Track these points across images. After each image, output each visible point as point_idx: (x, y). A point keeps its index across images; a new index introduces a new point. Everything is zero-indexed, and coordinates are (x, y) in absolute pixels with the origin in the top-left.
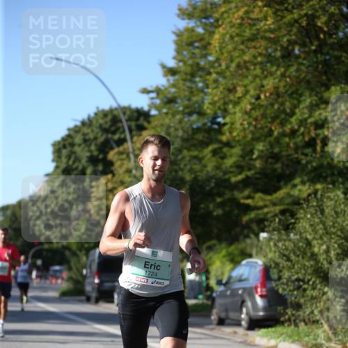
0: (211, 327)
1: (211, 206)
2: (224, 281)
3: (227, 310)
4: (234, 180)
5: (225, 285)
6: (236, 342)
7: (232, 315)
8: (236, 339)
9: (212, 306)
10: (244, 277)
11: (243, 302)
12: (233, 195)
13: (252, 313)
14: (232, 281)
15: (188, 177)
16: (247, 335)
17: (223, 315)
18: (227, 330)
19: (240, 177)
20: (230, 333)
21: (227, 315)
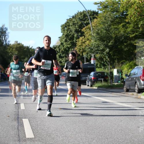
0: (124, 92)
1: (123, 47)
3: (130, 86)
4: (131, 36)
5: (128, 76)
7: (132, 88)
8: (133, 97)
9: (124, 85)
10: (135, 73)
11: (136, 82)
12: (130, 42)
13: (139, 87)
14: (131, 74)
15: (114, 36)
16: (138, 95)
17: (128, 88)
18: (130, 93)
19: (133, 35)
20: (131, 95)
21: (130, 88)
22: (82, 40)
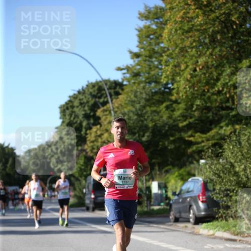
0: (170, 223)
1: (166, 143)
2: (177, 193)
3: (180, 212)
4: (181, 125)
5: (178, 195)
6: (187, 233)
7: (184, 215)
8: (187, 231)
9: (170, 210)
10: (190, 190)
11: (191, 206)
12: (180, 135)
13: (197, 213)
14: (182, 192)
15: (150, 125)
16: (194, 228)
17: (178, 215)
18: (181, 225)
19: (185, 123)
20: (183, 227)
21: (180, 215)
22: (96, 132)
